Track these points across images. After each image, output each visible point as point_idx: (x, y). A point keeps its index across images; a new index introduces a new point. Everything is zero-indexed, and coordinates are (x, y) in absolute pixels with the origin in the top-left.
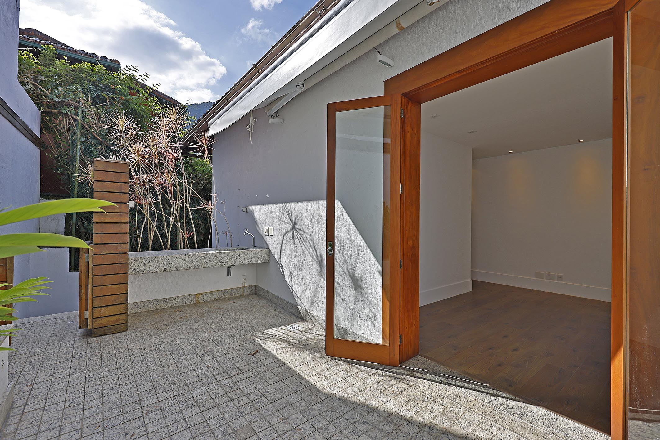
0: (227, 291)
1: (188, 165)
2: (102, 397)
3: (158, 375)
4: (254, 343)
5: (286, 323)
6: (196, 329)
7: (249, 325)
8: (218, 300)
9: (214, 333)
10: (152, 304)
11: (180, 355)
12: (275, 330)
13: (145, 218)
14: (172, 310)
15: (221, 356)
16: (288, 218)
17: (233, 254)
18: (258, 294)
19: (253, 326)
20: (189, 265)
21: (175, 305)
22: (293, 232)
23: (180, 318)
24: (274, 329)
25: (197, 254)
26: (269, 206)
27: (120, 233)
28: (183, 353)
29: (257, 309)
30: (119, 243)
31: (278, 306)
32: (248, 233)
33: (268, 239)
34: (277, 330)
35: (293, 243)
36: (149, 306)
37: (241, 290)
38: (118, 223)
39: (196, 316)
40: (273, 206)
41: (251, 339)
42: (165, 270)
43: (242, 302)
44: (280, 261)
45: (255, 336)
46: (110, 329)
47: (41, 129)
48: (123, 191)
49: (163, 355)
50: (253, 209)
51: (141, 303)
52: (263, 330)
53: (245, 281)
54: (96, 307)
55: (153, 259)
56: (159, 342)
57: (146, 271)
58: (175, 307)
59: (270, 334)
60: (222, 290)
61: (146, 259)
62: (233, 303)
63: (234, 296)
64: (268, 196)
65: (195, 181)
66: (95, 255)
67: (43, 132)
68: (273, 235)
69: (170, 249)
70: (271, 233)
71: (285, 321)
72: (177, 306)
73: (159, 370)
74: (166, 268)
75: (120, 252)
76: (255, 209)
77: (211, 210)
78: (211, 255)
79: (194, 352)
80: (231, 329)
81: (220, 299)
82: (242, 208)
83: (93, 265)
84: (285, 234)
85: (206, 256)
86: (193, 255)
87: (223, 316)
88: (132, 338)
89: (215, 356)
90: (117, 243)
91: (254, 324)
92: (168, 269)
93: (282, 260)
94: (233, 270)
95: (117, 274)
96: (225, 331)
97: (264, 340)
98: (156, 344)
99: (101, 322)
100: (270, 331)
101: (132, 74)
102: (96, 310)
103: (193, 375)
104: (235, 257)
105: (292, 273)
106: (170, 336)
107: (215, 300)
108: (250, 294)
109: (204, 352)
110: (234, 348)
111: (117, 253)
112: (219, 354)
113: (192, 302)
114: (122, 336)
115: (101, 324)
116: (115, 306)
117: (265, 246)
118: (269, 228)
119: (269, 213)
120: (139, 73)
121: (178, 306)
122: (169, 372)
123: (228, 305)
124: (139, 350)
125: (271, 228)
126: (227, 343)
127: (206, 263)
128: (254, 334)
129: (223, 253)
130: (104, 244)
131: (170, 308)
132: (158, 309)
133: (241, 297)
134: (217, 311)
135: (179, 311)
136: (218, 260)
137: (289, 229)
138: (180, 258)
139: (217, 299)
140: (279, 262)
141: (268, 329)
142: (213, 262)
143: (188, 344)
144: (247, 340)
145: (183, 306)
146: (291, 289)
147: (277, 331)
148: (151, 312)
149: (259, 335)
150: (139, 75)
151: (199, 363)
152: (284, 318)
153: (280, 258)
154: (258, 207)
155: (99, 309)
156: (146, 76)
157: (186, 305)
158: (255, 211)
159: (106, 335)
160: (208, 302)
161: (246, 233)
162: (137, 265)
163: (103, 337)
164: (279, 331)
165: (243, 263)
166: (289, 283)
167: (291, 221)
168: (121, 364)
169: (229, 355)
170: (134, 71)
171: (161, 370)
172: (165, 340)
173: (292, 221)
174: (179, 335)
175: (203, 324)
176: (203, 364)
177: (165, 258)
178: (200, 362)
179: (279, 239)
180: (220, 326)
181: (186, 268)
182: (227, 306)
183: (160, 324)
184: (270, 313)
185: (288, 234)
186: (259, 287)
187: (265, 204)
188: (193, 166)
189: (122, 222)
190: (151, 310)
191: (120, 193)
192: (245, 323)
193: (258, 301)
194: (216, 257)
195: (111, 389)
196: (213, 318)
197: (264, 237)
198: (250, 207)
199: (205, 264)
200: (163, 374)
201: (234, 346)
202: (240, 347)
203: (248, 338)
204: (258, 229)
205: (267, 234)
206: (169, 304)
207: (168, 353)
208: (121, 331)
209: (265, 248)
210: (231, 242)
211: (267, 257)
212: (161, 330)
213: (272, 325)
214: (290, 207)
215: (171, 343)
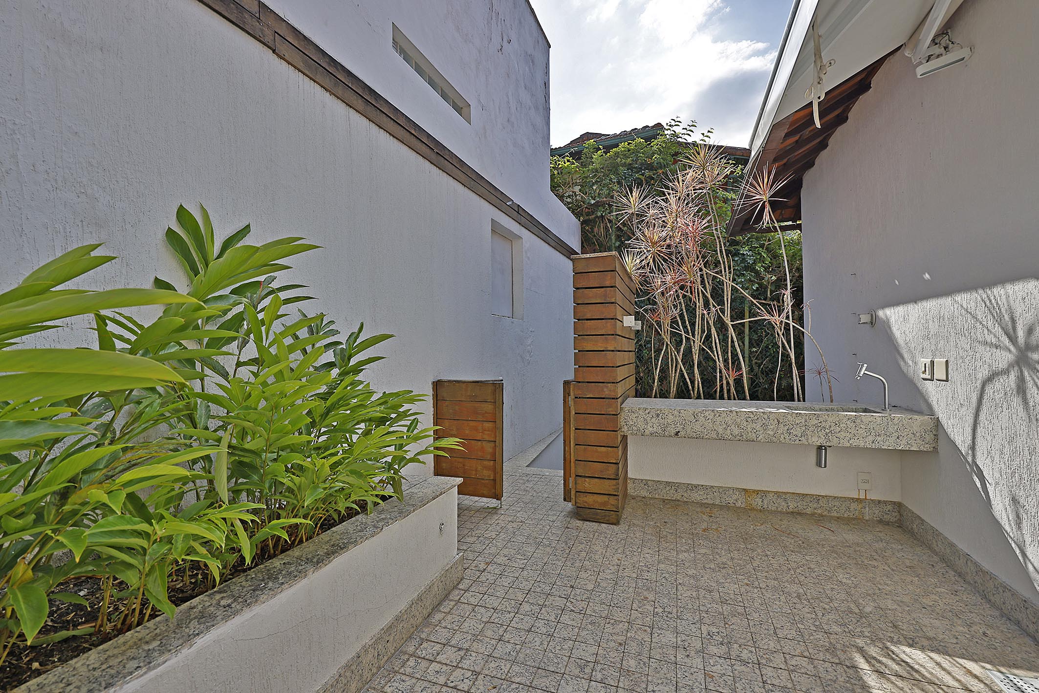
0: (818, 498)
1: (763, 249)
2: (529, 631)
3: (615, 637)
4: (851, 671)
5: (987, 653)
6: (723, 566)
7: (852, 606)
8: (796, 514)
9: (756, 590)
10: (668, 488)
11: (669, 613)
12: (938, 664)
13: (665, 343)
14: (699, 509)
15: (745, 663)
16: (998, 330)
17: (821, 419)
18: (907, 528)
19: (862, 615)
20: (720, 431)
21: (706, 501)
22: (1022, 372)
23: (704, 530)
24: (933, 655)
25: (737, 412)
26: (931, 305)
27: (607, 367)
28: (675, 610)
29: (893, 570)
30: (606, 383)
31: (969, 583)
32: (866, 372)
33: (931, 389)
34: (946, 665)
35: (1021, 409)
36: (665, 491)
37: (854, 506)
38: (603, 351)
39: (735, 535)
40: (947, 301)
41: (845, 652)
42: (677, 434)
43: (850, 536)
44: (974, 456)
45: (861, 651)
46: (597, 514)
47: (582, 243)
48: (608, 300)
49: (642, 598)
50: (887, 318)
51: (652, 483)
52: (892, 642)
53: (866, 486)
54: (580, 476)
55: (659, 412)
56: (649, 566)
57: (647, 432)
58: (706, 505)
59: (916, 667)
60: (803, 495)
61: (647, 411)
62: (829, 532)
63: (835, 515)
64: (927, 276)
65: (775, 276)
66: (577, 398)
67: (584, 247)
68: (947, 380)
69: (702, 397)
70: (940, 373)
71: (985, 644)
72: (709, 502)
73: (621, 625)
74: (679, 432)
75: (607, 396)
76: (893, 315)
77: (778, 323)
78: (766, 417)
79: (697, 618)
80: (799, 597)
81: (799, 514)
82: (859, 315)
83: (576, 413)
84: (989, 379)
85: (756, 418)
86: (728, 413)
87: (793, 557)
88: (619, 540)
89: (734, 654)
90: (603, 383)
91: (868, 609)
92: (682, 434)
93: (979, 454)
94: (831, 457)
95: (604, 430)
96: (783, 598)
97: (888, 680)
98: (644, 568)
99: (585, 499)
100: (916, 656)
101: (674, 133)
102: (580, 480)
103: (668, 676)
104: (828, 427)
105: (1022, 501)
106: (671, 560)
107: (788, 513)
108: (881, 521)
109: (715, 630)
110: (788, 657)
111: (604, 398)
112: (745, 655)
113: (739, 504)
114: (608, 532)
115: (586, 502)
116: (602, 480)
117: (924, 407)
118: (932, 363)
119: (931, 323)
120: (682, 126)
121: (713, 504)
122: (633, 639)
123: (814, 533)
124: (616, 567)
125: (940, 361)
126: (775, 633)
127: (755, 431)
128: (860, 642)
129: (794, 415)
130: (588, 382)
131: (697, 503)
132: (678, 501)
133: (854, 522)
134: (783, 538)
135: (710, 515)
136: (782, 429)
137: (1002, 365)
138: (702, 415)
139: (792, 510)
140: (970, 459)
141: (911, 646)
142: (772, 433)
143: (694, 594)
144: (831, 649)
145: (721, 507)
146: (1018, 551)
147: (944, 669)
148: (666, 501)
149: (873, 651)
150: (683, 129)
151: (692, 653)
152: (984, 633)
153: (973, 448)
154: (901, 309)
155: (584, 479)
156: (692, 126)
157: (726, 507)
158: (892, 320)
159: (592, 521)
160: (771, 512)
161: (862, 373)
162: (635, 420)
163: (588, 522)
164: (949, 673)
165: (851, 444)
166: (1009, 530)
167: (1013, 339)
168: (582, 583)
169: (768, 672)
170: (676, 125)
171: (625, 627)
172: (662, 566)
173: (1017, 338)
174: (687, 565)
175: (740, 560)
176: (699, 660)
177: (676, 413)
178: (697, 652)
179: (967, 392)
180: (774, 579)
181: (715, 436)
182: (809, 535)
183: (667, 530)
184: (934, 596)
185: (1002, 379)
186: (910, 510)
187: (918, 300)
188: (773, 250)
189: (609, 349)
190: (667, 499)
191: (605, 303)
192: (843, 596)
193: (900, 547)
194: (779, 422)
195: (546, 622)
196: (769, 553)
197: (919, 385)
198: (881, 313)
199: (754, 434)
200: (621, 639)
201: (788, 651)
202: (804, 662)
203: (839, 646)
204: (902, 363)
205: (929, 377)
206: (696, 496)
207: (651, 597)
208: (611, 522)
209: (920, 413)
210: (831, 392)
211: (929, 437)
212: (663, 542)
213: (929, 639)
214: (1004, 297)
215: (667, 576)
